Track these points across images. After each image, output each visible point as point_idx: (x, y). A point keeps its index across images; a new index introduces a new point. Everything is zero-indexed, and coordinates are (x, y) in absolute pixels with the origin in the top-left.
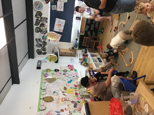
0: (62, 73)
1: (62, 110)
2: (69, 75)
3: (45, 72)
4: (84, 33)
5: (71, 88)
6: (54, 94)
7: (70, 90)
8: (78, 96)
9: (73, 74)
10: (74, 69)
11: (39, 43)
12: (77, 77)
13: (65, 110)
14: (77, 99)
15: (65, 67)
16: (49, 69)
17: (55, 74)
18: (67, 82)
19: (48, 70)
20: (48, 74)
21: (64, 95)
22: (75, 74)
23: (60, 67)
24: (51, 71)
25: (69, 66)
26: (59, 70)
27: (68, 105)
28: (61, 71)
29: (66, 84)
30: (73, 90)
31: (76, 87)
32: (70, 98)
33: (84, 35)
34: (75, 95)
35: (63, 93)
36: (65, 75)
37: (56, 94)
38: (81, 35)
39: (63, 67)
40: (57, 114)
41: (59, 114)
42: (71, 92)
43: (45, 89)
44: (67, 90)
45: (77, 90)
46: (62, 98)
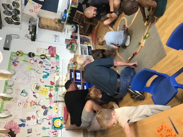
0: (38, 61)
1: (29, 118)
2: (47, 65)
3: (15, 56)
4: (77, 5)
5: (46, 86)
6: (21, 94)
7: (44, 89)
9: (52, 63)
10: (56, 55)
11: (8, 10)
13: (32, 118)
14: (50, 104)
15: (44, 50)
16: (21, 52)
17: (28, 62)
18: (42, 76)
19: (19, 53)
20: (19, 61)
21: (35, 96)
22: (55, 63)
23: (37, 48)
24: (23, 55)
25: (51, 48)
26: (35, 54)
27: (37, 112)
28: (37, 56)
29: (41, 80)
30: (47, 90)
31: (52, 84)
32: (42, 101)
34: (48, 97)
35: (34, 94)
36: (41, 65)
37: (25, 94)
39: (41, 49)
40: (21, 123)
41: (24, 123)
42: (44, 92)
43: (11, 86)
44: (39, 89)
45: (53, 89)
46: (31, 101)
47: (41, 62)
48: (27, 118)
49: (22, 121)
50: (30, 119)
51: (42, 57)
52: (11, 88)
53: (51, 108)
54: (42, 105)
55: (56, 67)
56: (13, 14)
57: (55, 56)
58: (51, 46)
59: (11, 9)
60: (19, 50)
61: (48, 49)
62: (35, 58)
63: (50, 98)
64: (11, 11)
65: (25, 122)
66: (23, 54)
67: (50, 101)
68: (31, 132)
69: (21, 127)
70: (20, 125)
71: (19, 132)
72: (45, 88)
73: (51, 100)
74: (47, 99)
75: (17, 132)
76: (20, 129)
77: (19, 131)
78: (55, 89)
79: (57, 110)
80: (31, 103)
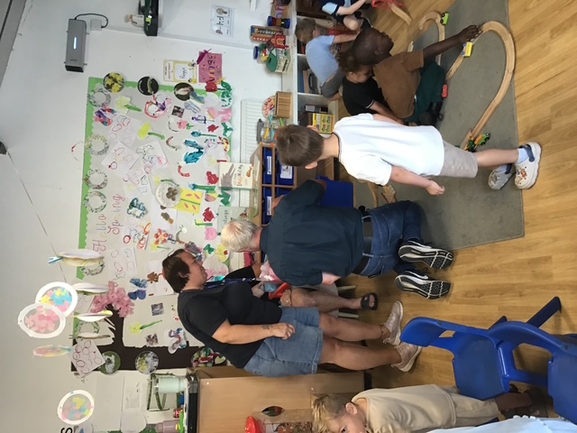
0: (170, 108)
1: (153, 277)
2: (197, 120)
3: (101, 91)
5: (195, 187)
6: (130, 211)
7: (189, 195)
8: (211, 224)
9: (210, 111)
10: (222, 83)
12: (226, 129)
14: (207, 238)
15: (187, 68)
16: (118, 79)
17: (139, 110)
18: (183, 158)
19: (112, 82)
20: (115, 109)
21: (166, 216)
22: (220, 113)
23: (165, 61)
24: (125, 88)
26: (161, 82)
28: (166, 88)
29: (180, 167)
30: (198, 198)
31: (211, 182)
32: (185, 230)
34: (201, 219)
35: (164, 211)
36: (179, 119)
37: (138, 212)
39: (176, 62)
40: (136, 289)
41: (143, 289)
42: (190, 205)
43: (99, 187)
44: (176, 196)
45: (215, 195)
46: (157, 232)
47: (177, 111)
48: (149, 276)
49: (137, 284)
50: (157, 278)
51: (182, 92)
52: (101, 195)
53: (210, 250)
54: (187, 242)
55: (224, 124)
57: (219, 86)
58: (206, 52)
60: (112, 71)
61: (199, 61)
62: (161, 96)
63: (208, 222)
65: (144, 286)
66: (123, 84)
67: (208, 230)
68: (161, 313)
69: (135, 298)
70: (133, 296)
71: (132, 313)
72: (193, 192)
73: (209, 227)
74: (199, 225)
75: (127, 312)
76: (133, 305)
77: (132, 309)
78: (219, 196)
79: (227, 256)
80: (157, 236)
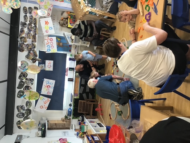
4: (79, 96)
10: (68, 142)
11: (21, 112)
23: (48, 141)
25: (61, 139)
33: (79, 98)
38: (75, 99)
39: (52, 141)
56: (25, 115)
59: (24, 110)
64: (24, 112)
